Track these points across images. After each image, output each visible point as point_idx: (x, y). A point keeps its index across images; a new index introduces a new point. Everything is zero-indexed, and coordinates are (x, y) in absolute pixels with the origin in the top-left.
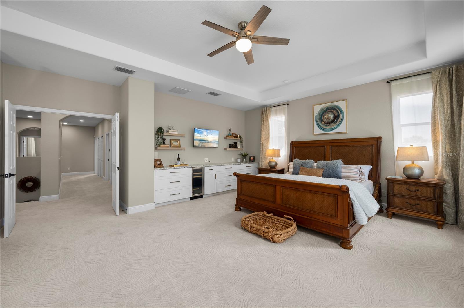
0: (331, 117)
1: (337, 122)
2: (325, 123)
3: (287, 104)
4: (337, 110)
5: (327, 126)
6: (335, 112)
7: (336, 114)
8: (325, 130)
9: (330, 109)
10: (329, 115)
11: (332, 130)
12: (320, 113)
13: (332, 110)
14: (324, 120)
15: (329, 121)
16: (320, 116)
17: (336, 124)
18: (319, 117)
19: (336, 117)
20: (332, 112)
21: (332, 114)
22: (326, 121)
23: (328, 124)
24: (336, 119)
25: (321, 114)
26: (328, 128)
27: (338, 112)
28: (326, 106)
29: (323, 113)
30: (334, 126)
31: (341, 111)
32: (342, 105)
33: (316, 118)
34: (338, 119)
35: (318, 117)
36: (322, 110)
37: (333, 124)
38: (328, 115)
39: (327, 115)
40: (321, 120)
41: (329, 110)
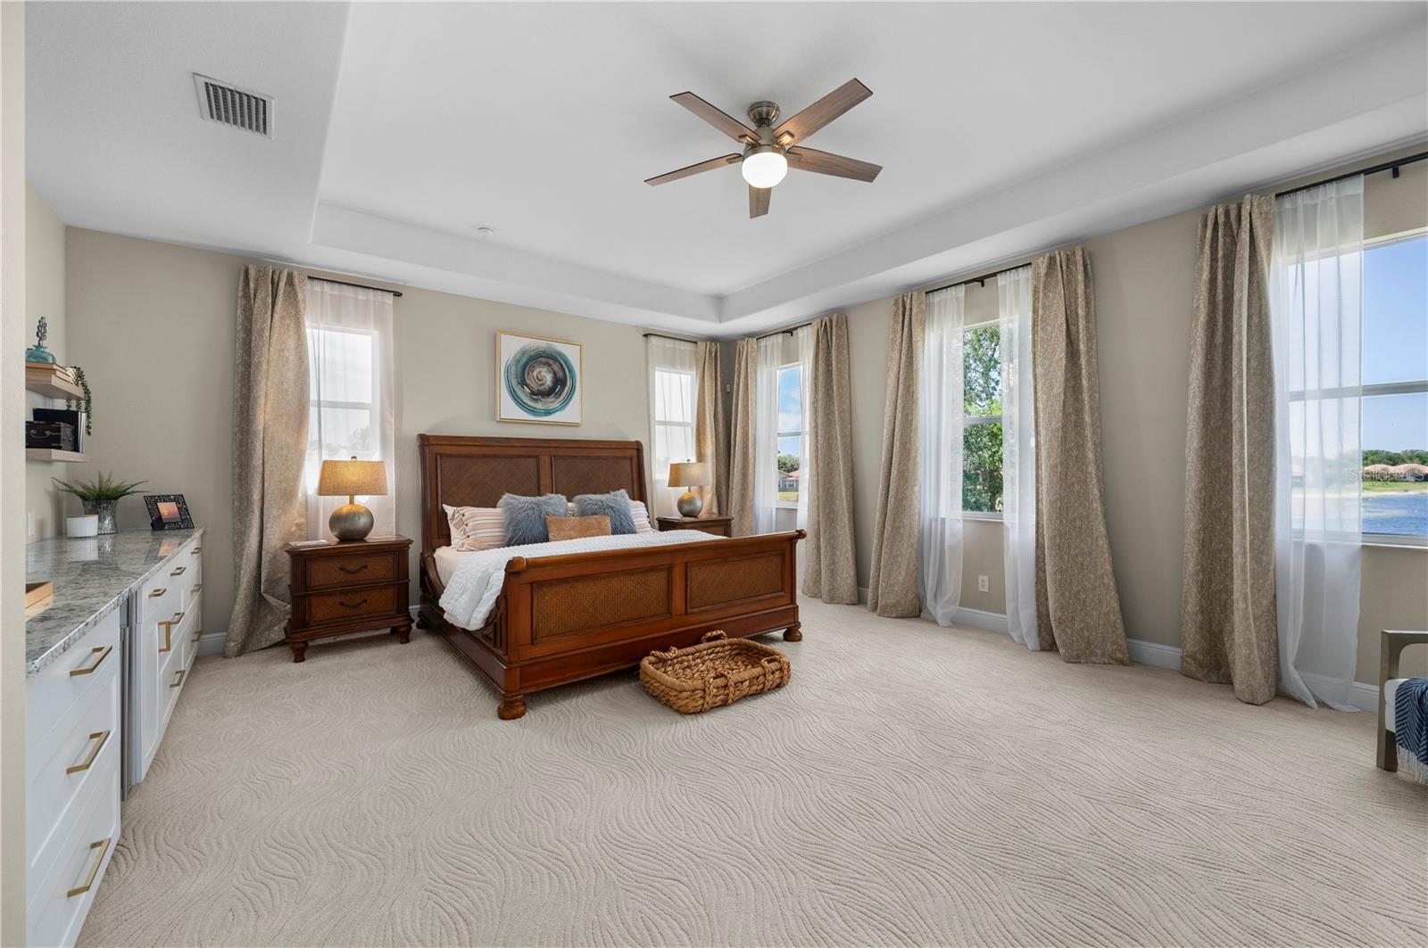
0: (548, 379)
1: (560, 395)
2: (533, 393)
3: (398, 294)
4: (562, 366)
5: (536, 400)
6: (556, 367)
7: (560, 375)
8: (533, 411)
9: (546, 357)
10: (543, 374)
11: (548, 413)
12: (518, 361)
13: (551, 362)
14: (528, 382)
15: (542, 388)
16: (520, 370)
17: (560, 400)
18: (516, 371)
19: (560, 382)
20: (550, 365)
21: (550, 372)
22: (536, 387)
23: (540, 397)
24: (559, 387)
25: (522, 363)
26: (539, 406)
27: (564, 370)
28: (537, 345)
29: (526, 364)
30: (552, 403)
31: (571, 371)
32: (571, 353)
33: (507, 371)
34: (564, 389)
35: (513, 370)
36: (523, 352)
37: (551, 399)
38: (540, 372)
39: (538, 370)
40: (523, 383)
41: (544, 360)
